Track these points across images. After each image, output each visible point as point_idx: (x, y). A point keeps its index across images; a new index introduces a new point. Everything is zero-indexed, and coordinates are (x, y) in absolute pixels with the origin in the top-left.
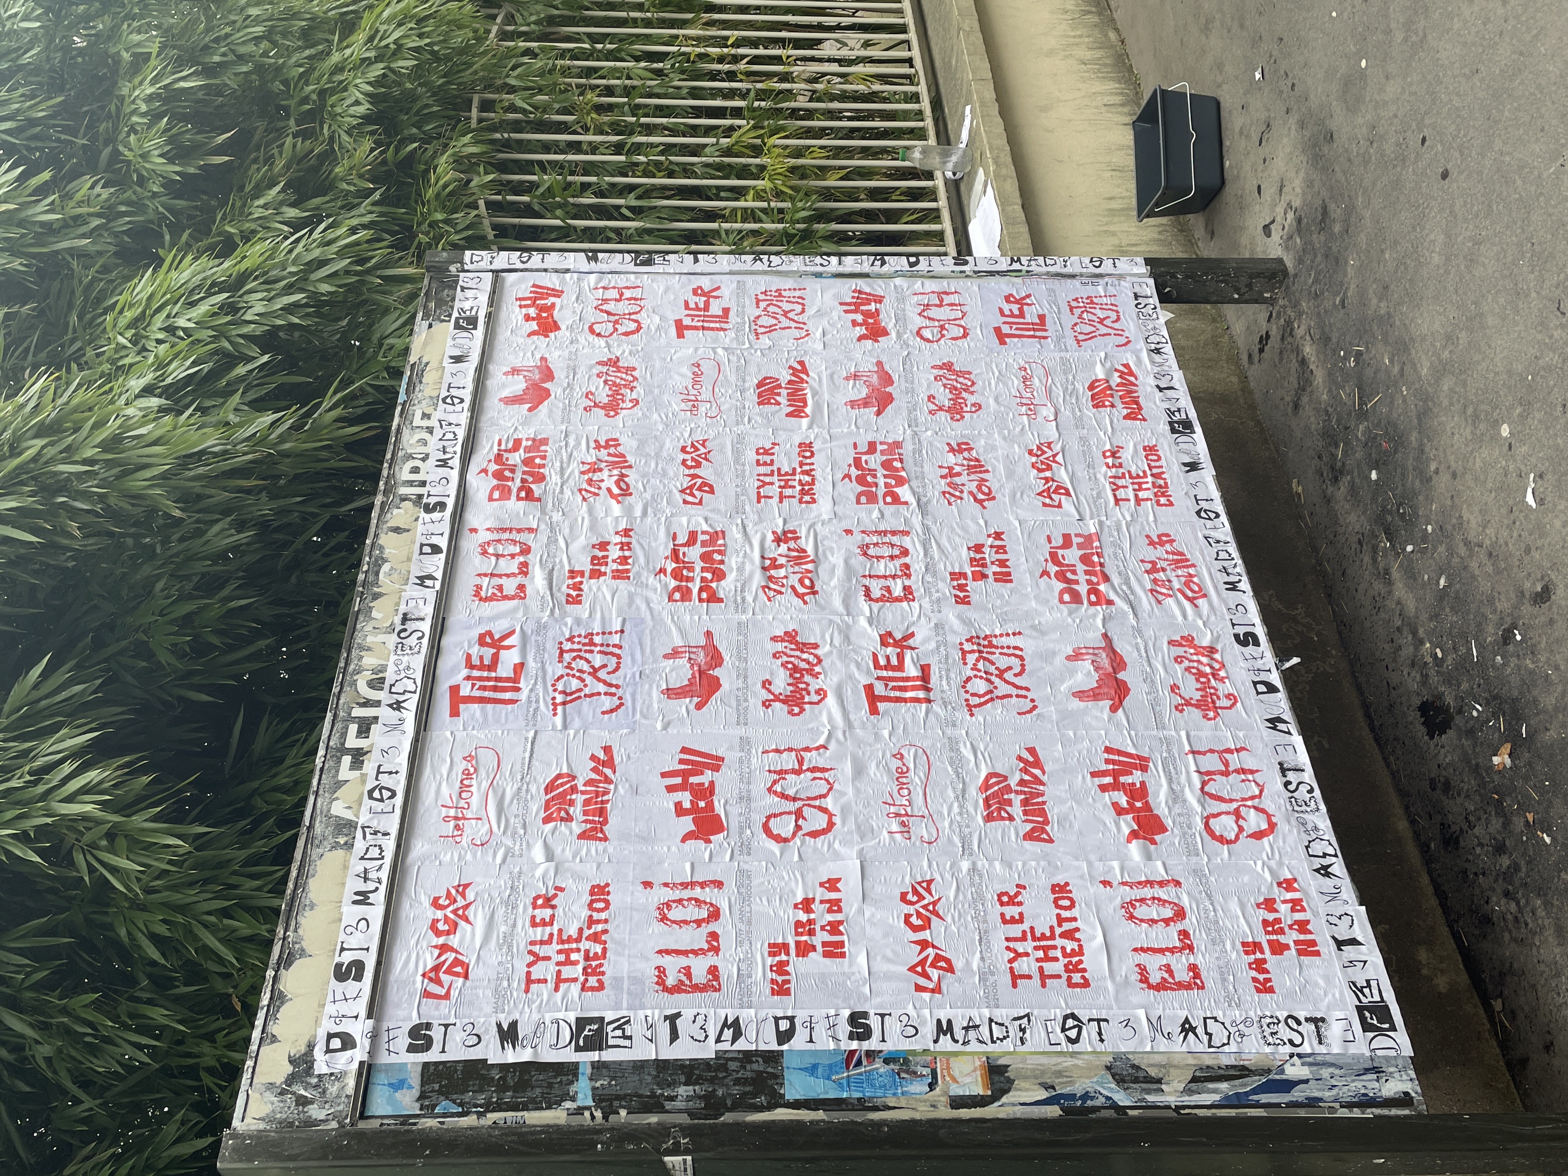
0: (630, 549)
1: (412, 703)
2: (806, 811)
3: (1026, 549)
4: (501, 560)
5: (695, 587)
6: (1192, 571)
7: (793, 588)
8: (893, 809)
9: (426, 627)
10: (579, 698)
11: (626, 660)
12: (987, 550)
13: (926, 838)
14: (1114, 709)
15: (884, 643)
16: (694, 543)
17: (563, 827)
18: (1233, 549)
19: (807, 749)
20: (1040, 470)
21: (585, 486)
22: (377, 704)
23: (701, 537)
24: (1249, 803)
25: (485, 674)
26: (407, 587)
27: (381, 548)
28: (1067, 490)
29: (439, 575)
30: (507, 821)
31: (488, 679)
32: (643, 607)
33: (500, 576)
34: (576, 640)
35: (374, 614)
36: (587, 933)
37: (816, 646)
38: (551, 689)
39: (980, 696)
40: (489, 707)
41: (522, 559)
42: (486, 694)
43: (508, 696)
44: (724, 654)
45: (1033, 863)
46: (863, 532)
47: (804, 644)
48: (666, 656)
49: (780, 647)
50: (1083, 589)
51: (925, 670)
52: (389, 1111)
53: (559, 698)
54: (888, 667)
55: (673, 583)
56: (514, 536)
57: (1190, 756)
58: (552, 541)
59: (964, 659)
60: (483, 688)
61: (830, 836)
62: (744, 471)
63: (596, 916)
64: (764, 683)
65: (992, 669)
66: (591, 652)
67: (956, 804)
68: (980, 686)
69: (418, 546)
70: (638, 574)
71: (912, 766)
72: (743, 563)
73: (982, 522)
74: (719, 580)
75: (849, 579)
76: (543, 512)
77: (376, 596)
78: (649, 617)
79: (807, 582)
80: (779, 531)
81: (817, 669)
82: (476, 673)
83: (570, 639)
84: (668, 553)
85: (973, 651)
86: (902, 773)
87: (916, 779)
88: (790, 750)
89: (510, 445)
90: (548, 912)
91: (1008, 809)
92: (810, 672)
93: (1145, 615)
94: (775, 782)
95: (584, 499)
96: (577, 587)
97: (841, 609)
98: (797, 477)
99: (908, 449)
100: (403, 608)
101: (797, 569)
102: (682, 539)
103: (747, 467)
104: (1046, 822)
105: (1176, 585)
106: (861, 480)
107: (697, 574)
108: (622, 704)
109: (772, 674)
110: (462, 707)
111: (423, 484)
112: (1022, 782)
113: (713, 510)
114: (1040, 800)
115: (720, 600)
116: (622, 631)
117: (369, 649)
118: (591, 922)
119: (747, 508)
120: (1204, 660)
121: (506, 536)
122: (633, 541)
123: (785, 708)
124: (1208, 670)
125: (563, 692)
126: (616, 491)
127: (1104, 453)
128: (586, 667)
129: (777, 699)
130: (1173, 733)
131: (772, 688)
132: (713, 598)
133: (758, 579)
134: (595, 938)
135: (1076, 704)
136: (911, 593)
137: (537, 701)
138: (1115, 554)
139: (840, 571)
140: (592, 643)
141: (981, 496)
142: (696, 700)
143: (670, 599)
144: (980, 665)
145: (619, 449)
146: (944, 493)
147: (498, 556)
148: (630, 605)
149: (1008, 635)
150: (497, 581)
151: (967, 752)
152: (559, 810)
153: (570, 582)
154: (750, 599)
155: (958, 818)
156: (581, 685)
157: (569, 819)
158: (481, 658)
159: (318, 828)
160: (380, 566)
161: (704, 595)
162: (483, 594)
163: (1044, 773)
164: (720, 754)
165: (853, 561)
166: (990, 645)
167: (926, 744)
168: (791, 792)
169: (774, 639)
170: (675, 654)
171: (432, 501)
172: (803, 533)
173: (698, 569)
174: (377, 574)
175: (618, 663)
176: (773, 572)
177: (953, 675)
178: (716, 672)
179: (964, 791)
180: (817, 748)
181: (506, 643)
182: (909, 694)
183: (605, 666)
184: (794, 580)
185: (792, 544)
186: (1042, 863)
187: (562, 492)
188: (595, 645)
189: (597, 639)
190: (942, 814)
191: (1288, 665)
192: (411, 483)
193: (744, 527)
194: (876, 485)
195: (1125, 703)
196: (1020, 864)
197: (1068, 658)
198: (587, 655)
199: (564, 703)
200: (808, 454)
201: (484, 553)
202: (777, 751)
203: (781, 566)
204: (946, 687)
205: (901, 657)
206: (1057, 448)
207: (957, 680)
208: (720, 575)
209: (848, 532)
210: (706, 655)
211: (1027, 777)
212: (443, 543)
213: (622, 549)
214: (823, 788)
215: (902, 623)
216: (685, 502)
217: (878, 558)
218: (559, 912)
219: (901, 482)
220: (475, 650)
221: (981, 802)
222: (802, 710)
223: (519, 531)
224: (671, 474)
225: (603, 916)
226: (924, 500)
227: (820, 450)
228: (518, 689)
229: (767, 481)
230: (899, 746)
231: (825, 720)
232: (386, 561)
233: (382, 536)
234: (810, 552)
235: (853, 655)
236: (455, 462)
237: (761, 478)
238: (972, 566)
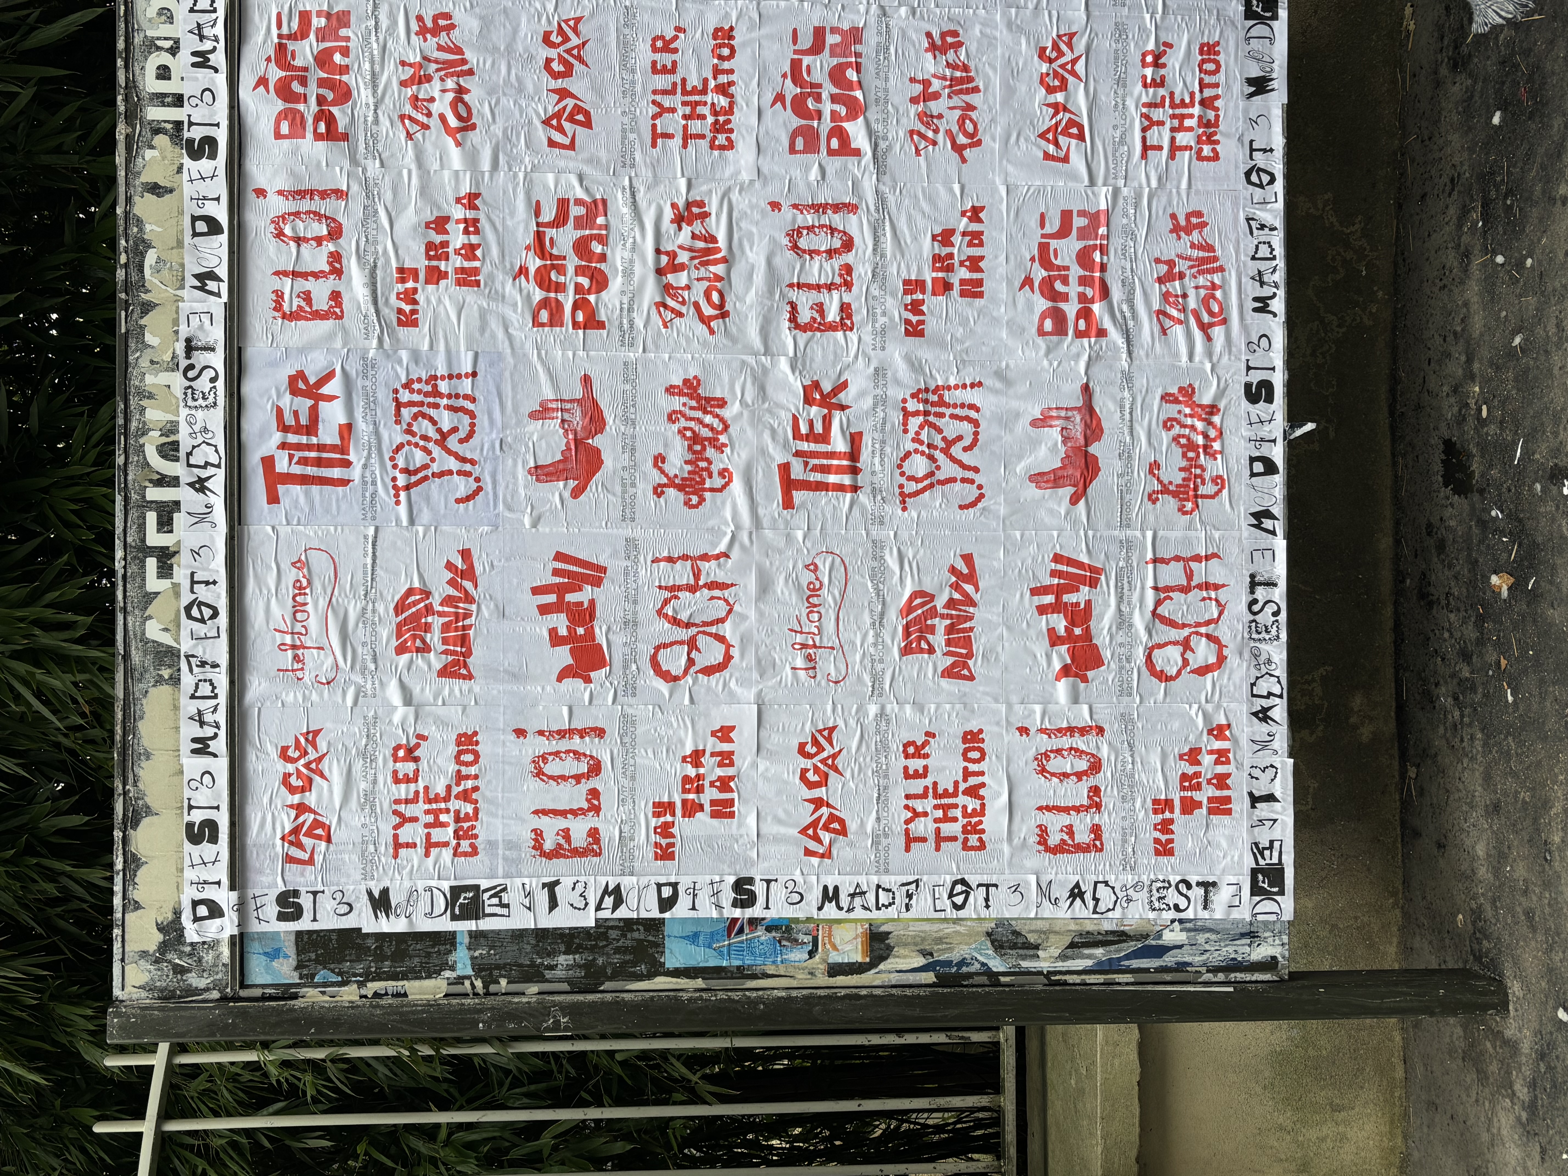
0: (477, 232)
1: (218, 482)
2: (702, 640)
3: (1010, 238)
4: (304, 246)
5: (568, 300)
6: (1217, 278)
7: (696, 305)
8: (799, 638)
9: (217, 360)
10: (426, 478)
11: (482, 421)
12: (957, 239)
13: (833, 677)
14: (1074, 500)
15: (808, 401)
16: (565, 222)
17: (419, 661)
18: (1278, 240)
19: (705, 557)
20: (1050, 90)
21: (408, 109)
22: (174, 482)
23: (576, 211)
24: (1203, 630)
25: (304, 439)
26: (185, 293)
27: (139, 222)
28: (1081, 128)
29: (223, 272)
30: (354, 651)
31: (309, 447)
32: (500, 334)
33: (305, 275)
34: (416, 386)
35: (149, 338)
36: (456, 790)
37: (722, 403)
38: (389, 464)
39: (917, 480)
40: (315, 489)
41: (331, 247)
42: (310, 470)
43: (336, 473)
44: (606, 414)
45: (948, 706)
46: (795, 206)
47: (708, 400)
48: (534, 416)
49: (677, 402)
50: (1071, 309)
51: (855, 440)
52: (269, 980)
53: (401, 481)
54: (811, 436)
55: (538, 295)
56: (316, 204)
57: (1150, 567)
58: (369, 213)
59: (905, 424)
60: (304, 461)
61: (726, 673)
62: (633, 82)
63: (464, 770)
64: (656, 459)
65: (938, 441)
66: (436, 406)
67: (871, 633)
68: (919, 466)
69: (187, 221)
70: (491, 277)
71: (826, 581)
72: (632, 261)
73: (957, 188)
74: (598, 291)
75: (771, 293)
76: (354, 161)
77: (147, 308)
78: (509, 351)
79: (715, 296)
80: (681, 203)
81: (723, 439)
82: (292, 438)
83: (407, 386)
84: (530, 239)
85: (916, 413)
86: (814, 590)
87: (828, 597)
88: (685, 557)
89: (295, 25)
90: (410, 767)
91: (930, 637)
92: (713, 442)
93: (1142, 353)
94: (666, 602)
95: (409, 136)
96: (410, 297)
97: (757, 342)
98: (709, 98)
99: (869, 46)
100: (184, 331)
101: (703, 273)
102: (549, 214)
103: (638, 76)
104: (970, 655)
105: (1192, 303)
106: (799, 107)
107: (570, 279)
108: (479, 489)
109: (666, 445)
110: (281, 488)
111: (178, 100)
112: (951, 603)
113: (590, 161)
114: (967, 625)
115: (601, 325)
116: (474, 374)
117: (151, 396)
118: (460, 777)
119: (638, 156)
120: (1200, 425)
121: (305, 205)
122: (482, 216)
123: (681, 496)
124: (1200, 440)
125: (406, 471)
126: (453, 122)
127: (1144, 55)
128: (432, 433)
129: (671, 484)
130: (1138, 533)
131: (666, 467)
132: (593, 323)
133: (650, 292)
134: (465, 796)
135: (1032, 492)
136: (849, 316)
137: (374, 483)
138: (1124, 248)
139: (759, 278)
140: (436, 393)
141: (962, 140)
142: (572, 483)
143: (536, 323)
144: (924, 436)
145: (454, 34)
146: (912, 132)
147: (298, 240)
148: (483, 329)
149: (964, 386)
150: (303, 285)
151: (892, 562)
152: (414, 637)
153: (400, 287)
154: (639, 323)
155: (872, 650)
156: (427, 460)
157: (425, 649)
158: (296, 413)
159: (136, 657)
160: (143, 255)
161: (580, 317)
162: (286, 307)
163: (977, 590)
164: (602, 563)
165: (778, 261)
166: (941, 403)
167: (845, 551)
168: (684, 616)
169: (671, 390)
170: (542, 413)
171: (197, 133)
172: (713, 207)
173: (571, 270)
174: (141, 268)
175: (472, 425)
176: (670, 278)
177: (888, 450)
178: (597, 441)
179: (882, 614)
180: (717, 557)
181: (326, 390)
182: (832, 479)
183: (455, 430)
184: (697, 293)
185: (698, 227)
186: (957, 706)
187: (376, 121)
188: (441, 395)
189: (443, 387)
190: (853, 643)
191: (1299, 432)
192: (160, 99)
193: (633, 195)
194: (819, 114)
195: (1089, 490)
196: (933, 707)
197: (1035, 423)
198: (432, 412)
199: (407, 488)
200: (726, 52)
201: (280, 234)
202: (670, 560)
203: (682, 267)
204: (878, 467)
205: (827, 422)
206: (1080, 45)
207: (892, 455)
208: (600, 282)
209: (775, 206)
210: (584, 414)
211: (957, 596)
212: (221, 214)
213: (466, 232)
214: (720, 609)
215: (834, 365)
216: (552, 143)
217: (812, 253)
218: (424, 765)
219: (855, 110)
220: (287, 401)
221: (900, 629)
222: (702, 500)
223: (324, 195)
224: (530, 88)
225: (473, 770)
226: (883, 145)
227: (744, 44)
228: (347, 464)
229: (667, 104)
230: (813, 553)
231: (728, 515)
232: (149, 246)
233: (137, 199)
234: (722, 243)
235: (768, 418)
236: (219, 59)
237: (658, 98)
238: (934, 269)
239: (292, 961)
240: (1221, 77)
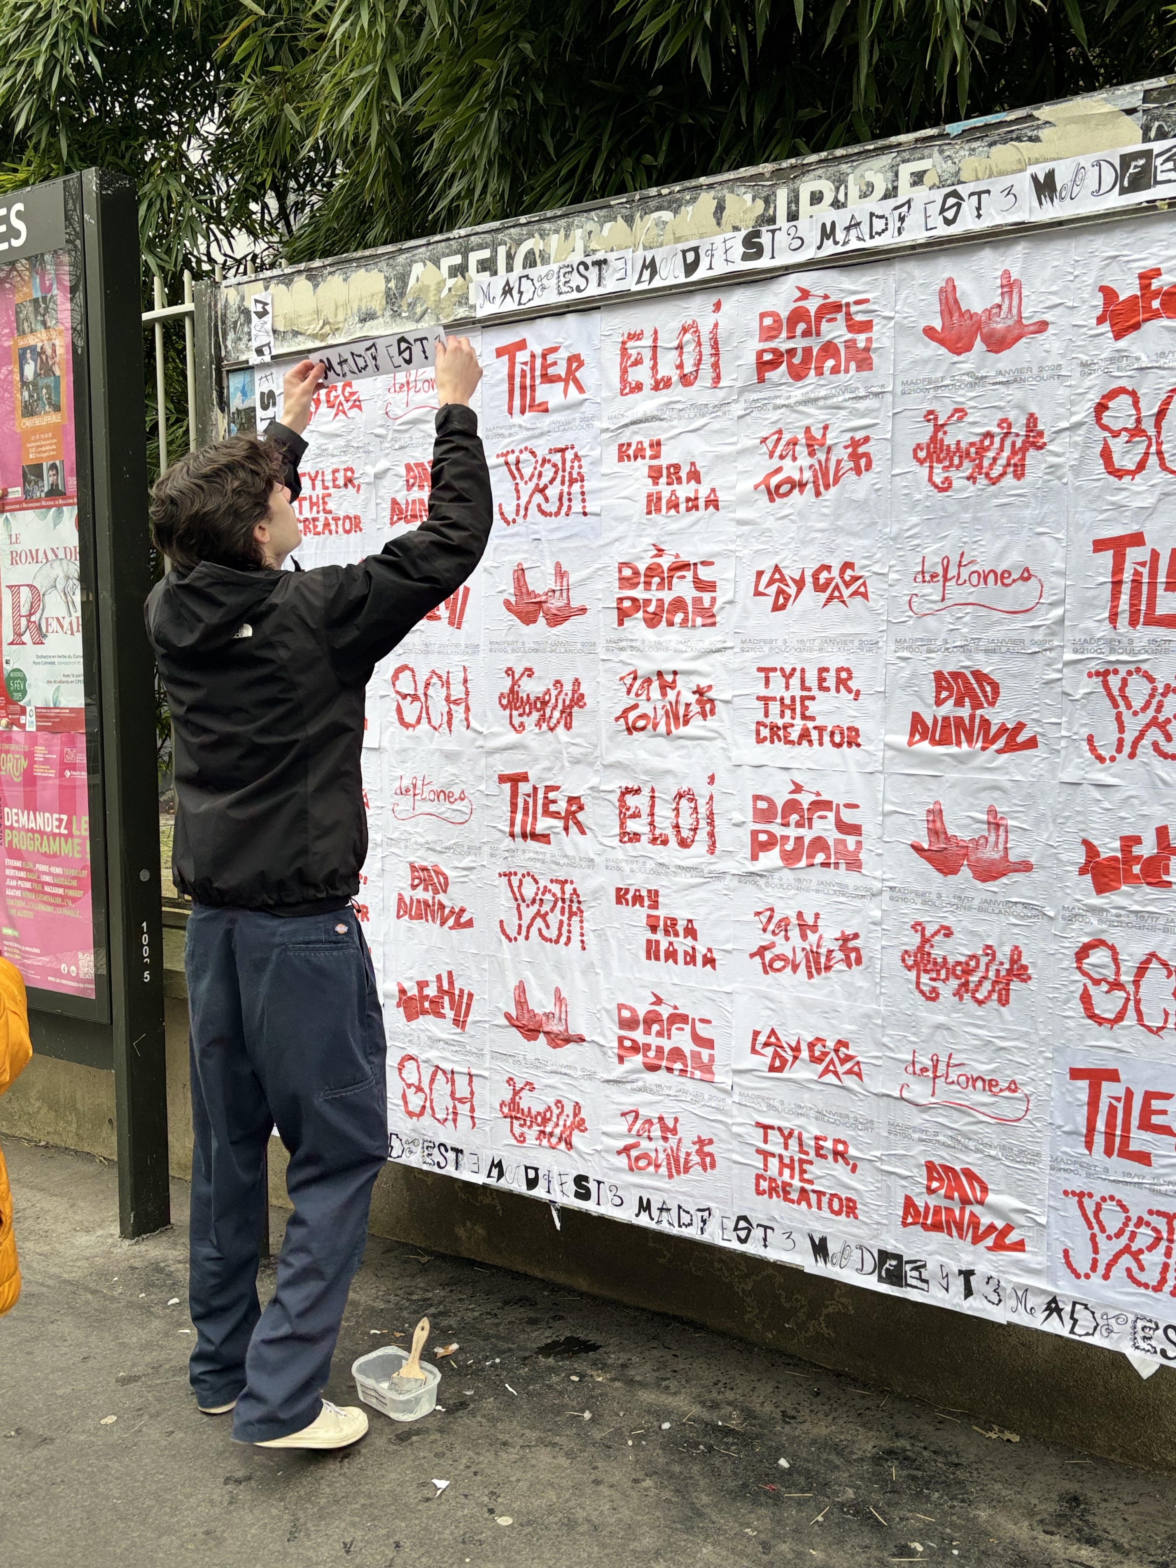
0: (688, 509)
1: (510, 305)
2: (417, 704)
3: (692, 990)
4: (676, 353)
5: (639, 593)
6: (663, 1170)
7: (635, 707)
8: (419, 783)
9: (592, 290)
10: (514, 478)
11: (553, 522)
12: (689, 941)
13: (397, 808)
14: (508, 1016)
15: (571, 800)
16: (698, 589)
17: (402, 483)
18: (691, 1233)
19: (467, 709)
20: (811, 1046)
21: (786, 437)
22: (510, 269)
23: (706, 597)
24: (428, 1104)
25: (538, 373)
26: (640, 253)
27: (694, 200)
28: (780, 1069)
29: (657, 283)
30: (406, 431)
31: (533, 378)
32: (614, 535)
33: (654, 358)
34: (576, 464)
35: (608, 226)
36: (330, 517)
37: (568, 727)
38: (522, 447)
39: (520, 887)
40: (506, 386)
41: (675, 378)
42: (517, 380)
43: (517, 402)
44: (559, 627)
46: (711, 798)
47: (570, 714)
48: (558, 565)
49: (568, 688)
50: (638, 1035)
51: (544, 838)
52: (231, 391)
53: (511, 458)
54: (548, 802)
55: (642, 567)
56: (708, 360)
57: (466, 1071)
58: (702, 409)
59: (557, 881)
60: (523, 375)
61: (397, 724)
62: (811, 650)
63: (340, 523)
64: (530, 670)
65: (546, 908)
66: (563, 483)
67: (422, 841)
68: (529, 891)
69: (693, 244)
70: (654, 524)
71: (454, 807)
72: (667, 649)
73: (728, 947)
74: (645, 620)
75: (646, 772)
76: (743, 390)
77: (629, 220)
78: (602, 542)
79: (641, 723)
80: (711, 694)
81: (544, 726)
82: (538, 362)
83: (577, 457)
84: (684, 558)
85: (563, 892)
86: (448, 796)
87: (443, 807)
88: (467, 693)
89: (859, 318)
90: (341, 482)
91: (421, 887)
92: (543, 718)
93: (608, 1092)
94: (440, 677)
95: (764, 440)
96: (639, 454)
97: (610, 759)
98: (799, 723)
99: (843, 876)
100: (611, 257)
101: (661, 712)
102: (704, 574)
103: (816, 654)
104: (411, 918)
105: (645, 1144)
106: (792, 806)
107: (654, 594)
108: (508, 523)
109: (540, 678)
110: (506, 358)
111: (793, 216)
112: (442, 907)
113: (745, 610)
114: (429, 917)
115: (621, 623)
116: (585, 514)
117: (567, 236)
118: (336, 519)
119: (750, 655)
120: (557, 1131)
121: (707, 350)
122: (702, 511)
123: (506, 691)
124: (548, 1129)
125: (518, 462)
126: (774, 481)
127: (844, 1143)
128: (545, 480)
129: (515, 683)
130: (487, 1065)
131: (525, 678)
132: (623, 615)
133: (645, 666)
134: (327, 525)
135: (513, 983)
136: (630, 840)
137: (510, 435)
138: (685, 1092)
139: (657, 763)
140: (572, 481)
141: (768, 955)
142: (513, 600)
143: (623, 565)
144: (548, 896)
145: (852, 475)
146: (772, 910)
147: (680, 347)
148: (617, 519)
149: (582, 935)
150: (647, 357)
151: (466, 862)
152: (415, 478)
153: (646, 445)
154: (624, 656)
155: (413, 840)
156: (526, 478)
157: (409, 487)
158: (555, 363)
159: (402, 259)
160: (668, 208)
161: (627, 604)
162: (630, 344)
163: (451, 929)
164: (464, 625)
165: (670, 779)
166: (572, 914)
167: (473, 824)
168: (430, 692)
169: (577, 682)
170: (561, 574)
171: (765, 239)
172: (711, 722)
173: (660, 595)
174: (659, 208)
175: (550, 515)
176: (656, 684)
177: (538, 865)
178: (541, 620)
179: (434, 850)
180: (467, 719)
181: (572, 386)
182: (519, 816)
183: (547, 500)
184: (645, 708)
185: (695, 708)
187: (777, 407)
188: (570, 486)
189: (576, 488)
190: (417, 825)
191: (555, 1214)
192: (794, 199)
193: (718, 651)
194: (786, 825)
195: (514, 1029)
197: (557, 990)
198: (559, 479)
199: (507, 463)
200: (837, 739)
201: (685, 330)
202: (465, 681)
203: (664, 694)
204: (527, 855)
205: (556, 815)
206: (850, 1081)
207: (536, 868)
208: (652, 621)
209: (712, 779)
210: (559, 609)
211: (447, 911)
212: (701, 274)
213: (688, 500)
214: (436, 722)
215: (596, 824)
216: (760, 574)
217: (677, 809)
218: (343, 491)
219: (790, 858)
220: (562, 355)
221: (425, 864)
222: (504, 707)
223: (716, 366)
224: (804, 552)
225: (340, 530)
226: (762, 882)
227: (843, 757)
228: (523, 412)
229: (791, 681)
230: (471, 798)
231: (495, 729)
232: (676, 212)
233: (712, 193)
234: (683, 730)
235: (559, 765)
236: (830, 249)
237: (798, 674)
238: (666, 918)
239: (241, 407)
240: (826, 1213)
